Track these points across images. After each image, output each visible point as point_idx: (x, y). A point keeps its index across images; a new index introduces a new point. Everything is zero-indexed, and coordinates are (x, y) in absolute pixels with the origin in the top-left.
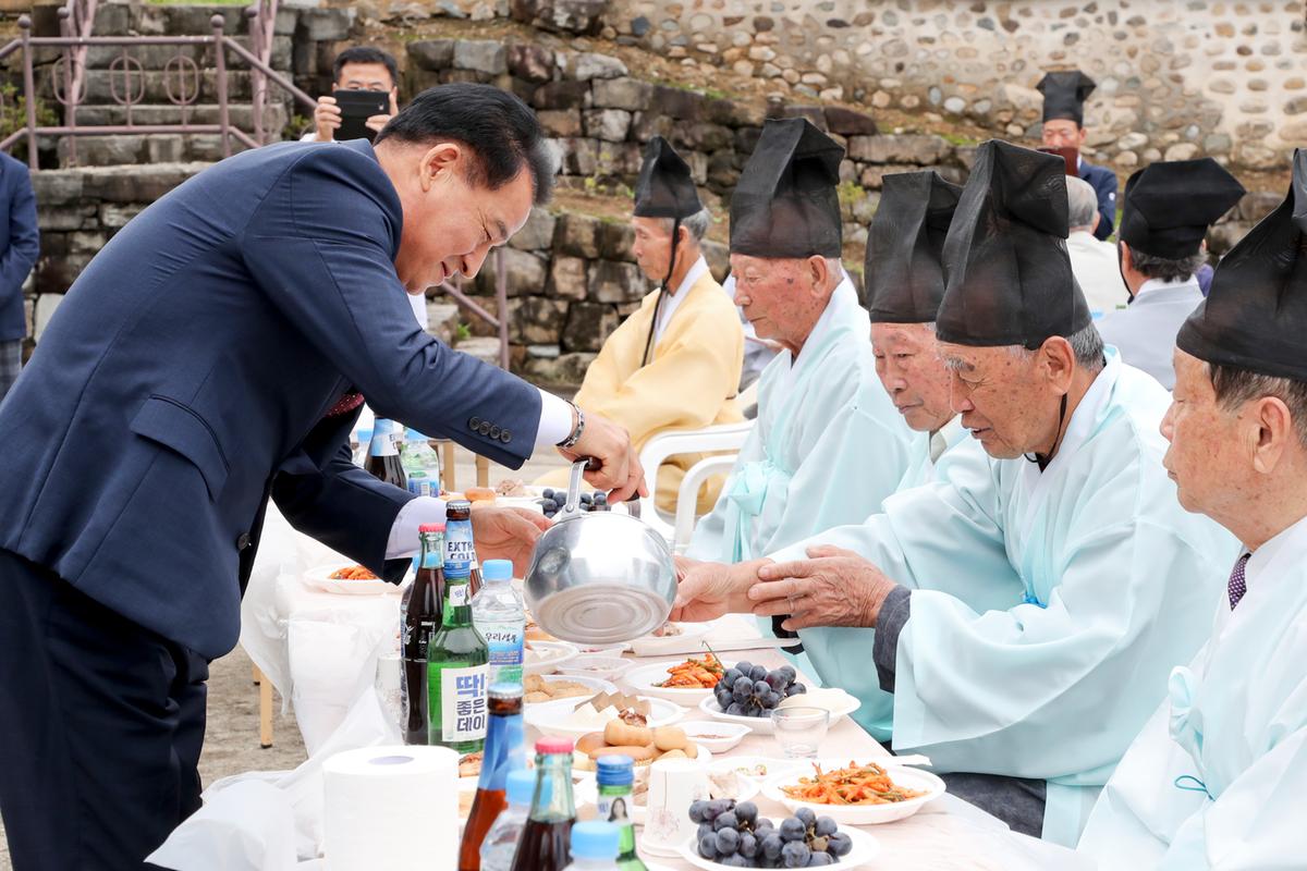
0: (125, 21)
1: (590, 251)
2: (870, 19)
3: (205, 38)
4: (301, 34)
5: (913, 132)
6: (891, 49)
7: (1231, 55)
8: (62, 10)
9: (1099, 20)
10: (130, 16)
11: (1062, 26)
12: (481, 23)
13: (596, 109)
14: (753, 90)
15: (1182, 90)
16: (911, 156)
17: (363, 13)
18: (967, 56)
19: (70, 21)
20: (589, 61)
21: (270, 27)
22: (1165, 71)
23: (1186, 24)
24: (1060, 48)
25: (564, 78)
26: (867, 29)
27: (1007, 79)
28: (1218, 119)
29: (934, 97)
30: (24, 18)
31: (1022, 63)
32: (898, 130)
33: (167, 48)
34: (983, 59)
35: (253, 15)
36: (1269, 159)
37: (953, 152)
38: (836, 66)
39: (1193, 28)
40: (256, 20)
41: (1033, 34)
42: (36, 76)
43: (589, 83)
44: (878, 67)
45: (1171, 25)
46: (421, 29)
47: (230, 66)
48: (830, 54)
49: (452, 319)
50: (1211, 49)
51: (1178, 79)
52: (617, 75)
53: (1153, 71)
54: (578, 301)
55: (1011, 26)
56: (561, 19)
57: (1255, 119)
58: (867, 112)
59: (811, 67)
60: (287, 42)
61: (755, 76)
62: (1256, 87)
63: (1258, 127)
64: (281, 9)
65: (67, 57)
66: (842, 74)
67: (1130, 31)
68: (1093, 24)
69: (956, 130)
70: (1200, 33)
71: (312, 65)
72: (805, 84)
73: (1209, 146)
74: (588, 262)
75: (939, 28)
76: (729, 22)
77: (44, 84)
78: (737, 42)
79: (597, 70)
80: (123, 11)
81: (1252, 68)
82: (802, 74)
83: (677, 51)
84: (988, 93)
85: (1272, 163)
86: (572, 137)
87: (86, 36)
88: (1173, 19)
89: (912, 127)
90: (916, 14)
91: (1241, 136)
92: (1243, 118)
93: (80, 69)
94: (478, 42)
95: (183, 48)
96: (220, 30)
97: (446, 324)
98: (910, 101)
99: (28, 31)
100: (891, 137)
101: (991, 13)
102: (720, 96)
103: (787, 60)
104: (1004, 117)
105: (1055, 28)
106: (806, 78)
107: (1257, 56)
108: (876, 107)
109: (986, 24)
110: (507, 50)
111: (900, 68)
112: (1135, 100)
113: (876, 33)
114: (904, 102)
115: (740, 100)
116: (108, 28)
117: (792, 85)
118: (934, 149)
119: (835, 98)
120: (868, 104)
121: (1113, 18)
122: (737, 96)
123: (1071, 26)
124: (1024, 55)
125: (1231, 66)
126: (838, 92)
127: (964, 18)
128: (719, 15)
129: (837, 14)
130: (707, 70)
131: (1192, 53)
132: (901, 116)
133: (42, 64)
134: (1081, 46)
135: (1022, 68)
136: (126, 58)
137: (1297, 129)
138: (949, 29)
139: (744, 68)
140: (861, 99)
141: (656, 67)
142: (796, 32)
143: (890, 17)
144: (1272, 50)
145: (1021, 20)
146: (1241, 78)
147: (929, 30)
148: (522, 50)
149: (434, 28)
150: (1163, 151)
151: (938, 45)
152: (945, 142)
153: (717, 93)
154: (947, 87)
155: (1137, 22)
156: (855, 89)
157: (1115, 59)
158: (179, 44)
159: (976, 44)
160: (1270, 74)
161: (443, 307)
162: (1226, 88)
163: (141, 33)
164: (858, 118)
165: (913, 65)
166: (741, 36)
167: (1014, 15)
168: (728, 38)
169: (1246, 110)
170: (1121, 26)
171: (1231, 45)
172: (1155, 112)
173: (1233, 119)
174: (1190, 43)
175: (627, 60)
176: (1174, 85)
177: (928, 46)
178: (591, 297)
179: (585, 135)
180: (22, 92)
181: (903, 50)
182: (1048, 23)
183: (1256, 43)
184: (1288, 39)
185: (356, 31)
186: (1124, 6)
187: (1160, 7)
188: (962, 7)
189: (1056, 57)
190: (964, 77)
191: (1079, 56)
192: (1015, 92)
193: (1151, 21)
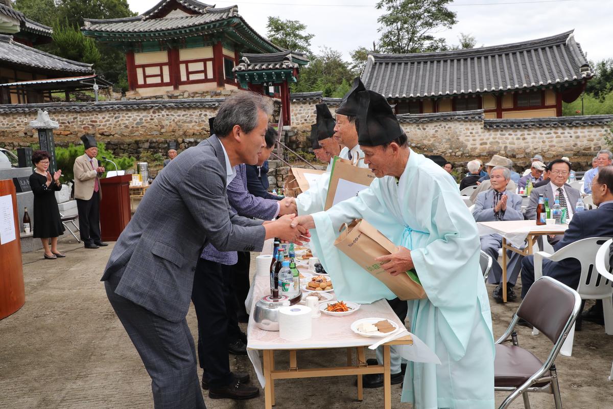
4: (286, 135)
7: (469, 134)
9: (442, 127)
15: (460, 141)
17: (298, 130)
18: (416, 135)
22: (456, 137)
23: (460, 128)
24: (434, 133)
27: (424, 140)
28: (466, 146)
34: (419, 136)
41: (429, 131)
45: (456, 128)
50: (465, 133)
51: (458, 139)
53: (453, 137)
55: (424, 129)
57: (474, 146)
60: (284, 136)
62: (474, 140)
63: (475, 148)
64: (283, 130)
67: (448, 130)
68: (441, 129)
70: (462, 130)
71: (288, 141)
73: (465, 152)
81: (473, 136)
88: (457, 127)
91: (471, 150)
92: (472, 146)
101: (420, 127)
104: (423, 147)
105: (433, 129)
107: (474, 134)
109: (419, 129)
112: (449, 143)
121: (445, 127)
123: (436, 129)
124: (427, 135)
125: (469, 136)
127: (415, 128)
131: (461, 134)
134: (439, 133)
135: (427, 137)
137: (482, 148)
144: (477, 133)
146: (471, 138)
150: (455, 153)
155: (450, 128)
157: (446, 135)
159: (417, 133)
160: (477, 137)
162: (468, 141)
167: (425, 127)
169: (472, 145)
170: (446, 128)
171: (469, 132)
172: (454, 145)
173: (469, 146)
174: (460, 132)
183: (474, 132)
184: (480, 131)
185: (297, 134)
186: (447, 124)
187: (454, 125)
188: (415, 125)
189: (433, 135)
190: (415, 139)
191: (438, 135)
192: (426, 142)
193: (453, 127)
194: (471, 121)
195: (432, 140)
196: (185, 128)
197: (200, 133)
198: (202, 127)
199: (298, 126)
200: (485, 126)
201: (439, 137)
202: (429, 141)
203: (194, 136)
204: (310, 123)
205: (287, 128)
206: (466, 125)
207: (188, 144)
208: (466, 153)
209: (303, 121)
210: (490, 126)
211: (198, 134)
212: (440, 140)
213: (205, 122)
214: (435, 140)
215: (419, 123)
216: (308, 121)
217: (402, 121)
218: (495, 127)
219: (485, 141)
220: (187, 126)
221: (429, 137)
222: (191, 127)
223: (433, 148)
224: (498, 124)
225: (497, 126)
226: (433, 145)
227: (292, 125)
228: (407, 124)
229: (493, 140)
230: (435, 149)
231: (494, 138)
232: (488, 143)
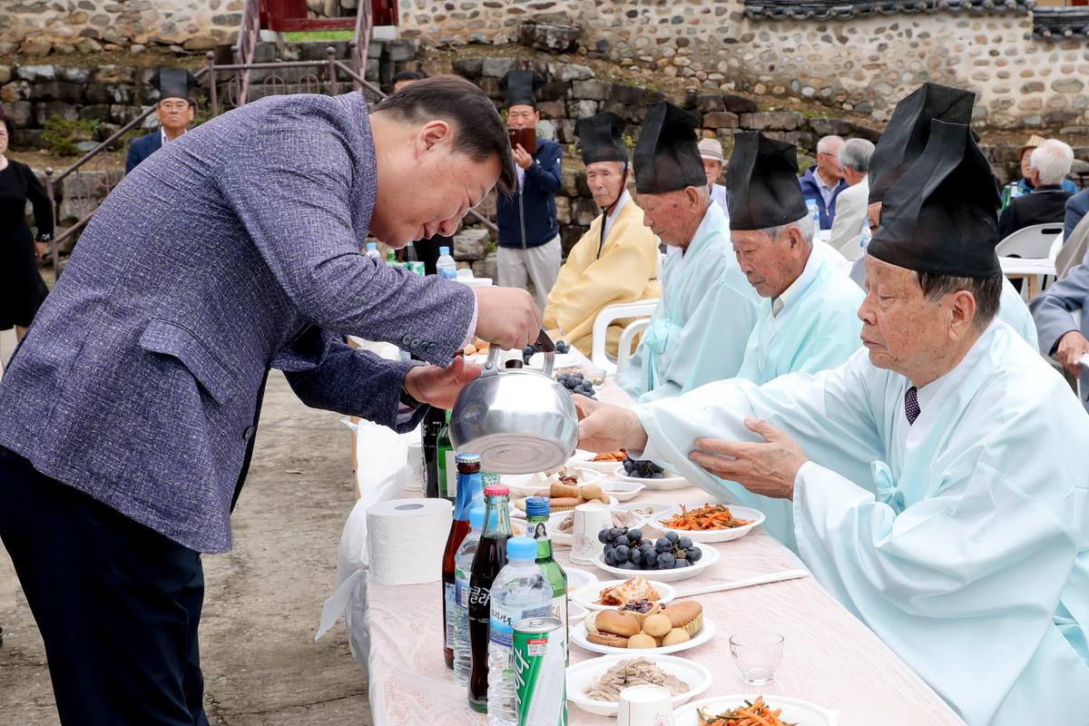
0: (273, 53)
1: (573, 192)
2: (751, 37)
3: (323, 62)
4: (385, 58)
5: (781, 110)
6: (766, 56)
7: (985, 56)
8: (234, 47)
9: (900, 35)
10: (277, 49)
11: (876, 39)
12: (500, 47)
13: (575, 100)
14: (677, 85)
15: (955, 78)
16: (780, 125)
17: (424, 42)
18: (815, 60)
19: (239, 54)
20: (570, 69)
21: (365, 53)
22: (943, 66)
23: (956, 36)
24: (875, 53)
25: (554, 80)
26: (750, 43)
27: (842, 74)
29: (795, 86)
30: (210, 53)
31: (851, 64)
32: (772, 109)
33: (300, 69)
34: (826, 62)
35: (354, 46)
36: (1012, 122)
37: (808, 122)
38: (730, 68)
39: (961, 39)
40: (356, 49)
41: (858, 45)
42: (219, 90)
43: (570, 83)
44: (757, 68)
45: (947, 37)
46: (461, 52)
47: (339, 79)
48: (726, 60)
49: (485, 238)
50: (973, 52)
51: (952, 72)
52: (588, 78)
53: (936, 67)
54: (566, 225)
55: (843, 40)
56: (552, 42)
57: (1002, 97)
58: (752, 97)
59: (714, 69)
60: (375, 63)
61: (677, 76)
62: (1002, 76)
63: (1004, 102)
64: (372, 42)
65: (237, 78)
66: (734, 73)
67: (920, 41)
68: (896, 38)
69: (809, 108)
70: (965, 42)
72: (711, 80)
74: (572, 199)
75: (797, 42)
76: (660, 41)
77: (223, 95)
78: (665, 54)
79: (575, 74)
80: (272, 46)
81: (1000, 64)
82: (708, 74)
83: (627, 61)
84: (830, 84)
85: (1014, 125)
86: (560, 119)
87: (249, 64)
88: (948, 33)
89: (780, 106)
90: (782, 34)
91: (994, 108)
92: (994, 97)
93: (245, 85)
94: (498, 59)
95: (310, 68)
96: (333, 56)
97: (481, 241)
98: (780, 90)
99: (212, 61)
100: (767, 113)
101: (830, 31)
102: (655, 90)
103: (699, 65)
104: (840, 99)
105: (871, 40)
106: (711, 77)
107: (1002, 56)
108: (757, 94)
109: (827, 39)
110: (517, 64)
111: (772, 68)
113: (756, 46)
114: (775, 90)
115: (668, 92)
116: (262, 58)
117: (702, 81)
118: (795, 120)
119: (730, 89)
120: (752, 92)
121: (909, 33)
122: (666, 89)
123: (882, 39)
124: (852, 58)
125: (986, 63)
126: (732, 85)
127: (813, 35)
128: (653, 37)
129: (730, 35)
130: (647, 72)
131: (961, 55)
132: (773, 99)
133: (223, 82)
134: (889, 52)
135: (851, 67)
136: (274, 76)
137: (1029, 102)
138: (803, 43)
139: (670, 71)
140: (747, 90)
141: (613, 72)
142: (703, 47)
143: (764, 36)
144: (1012, 52)
145: (849, 36)
146: (992, 71)
147: (791, 43)
148: (526, 63)
149: (470, 51)
151: (796, 53)
152: (802, 116)
153: (653, 87)
154: (801, 80)
155: (924, 36)
156: (743, 83)
157: (911, 60)
158: (307, 66)
159: (821, 52)
160: (1011, 67)
161: (478, 231)
162: (983, 77)
163: (284, 60)
164: (745, 101)
165: (781, 66)
166: (668, 50)
167: (845, 33)
168: (660, 52)
169: (996, 91)
170: (914, 38)
171: (986, 49)
173: (988, 97)
174: (959, 49)
175: (594, 68)
176: (950, 76)
177: (789, 54)
178: (574, 222)
179: (568, 117)
180: (209, 100)
181: (773, 57)
182: (867, 37)
183: (1002, 48)
184: (1022, 45)
185: (420, 54)
186: (916, 25)
187: (939, 26)
188: (812, 28)
189: (873, 59)
190: (814, 73)
191: (888, 58)
192: (847, 82)
193: (934, 34)
194: (991, 15)
195: (869, 74)
196: (21, 29)
197: (77, 48)
198: (83, 27)
199: (423, 28)
200: (1036, 31)
201: (891, 66)
202: (860, 77)
203: (55, 56)
204: (464, 17)
205: (387, 33)
206: (976, 28)
207: (32, 83)
208: (978, 119)
209: (442, 11)
210: (1055, 31)
211: (69, 49)
212: (894, 76)
213: (93, 8)
214: (877, 77)
215: (827, 20)
216: (458, 10)
217: (769, 13)
218: (1068, 33)
219: (1036, 78)
220: (28, 21)
221: (857, 66)
222: (42, 25)
223: (872, 103)
224: (1078, 25)
225: (1076, 31)
226: (871, 92)
227: (404, 25)
228: (788, 23)
229: (1063, 77)
230: (877, 106)
231: (1065, 70)
232: (1048, 86)
